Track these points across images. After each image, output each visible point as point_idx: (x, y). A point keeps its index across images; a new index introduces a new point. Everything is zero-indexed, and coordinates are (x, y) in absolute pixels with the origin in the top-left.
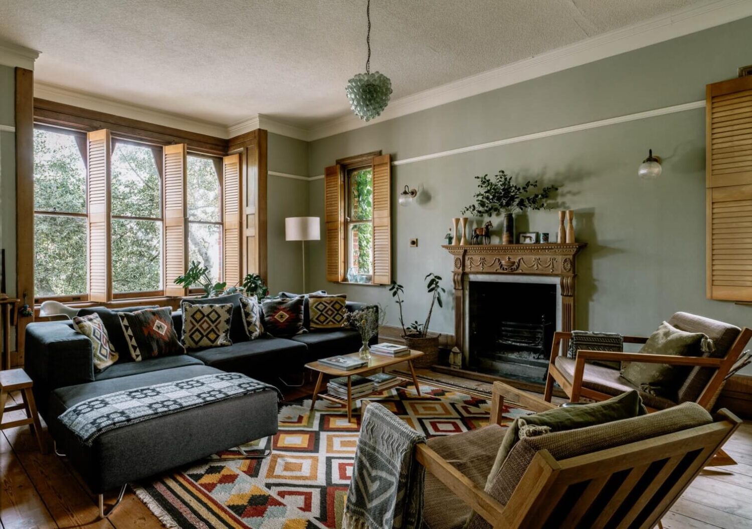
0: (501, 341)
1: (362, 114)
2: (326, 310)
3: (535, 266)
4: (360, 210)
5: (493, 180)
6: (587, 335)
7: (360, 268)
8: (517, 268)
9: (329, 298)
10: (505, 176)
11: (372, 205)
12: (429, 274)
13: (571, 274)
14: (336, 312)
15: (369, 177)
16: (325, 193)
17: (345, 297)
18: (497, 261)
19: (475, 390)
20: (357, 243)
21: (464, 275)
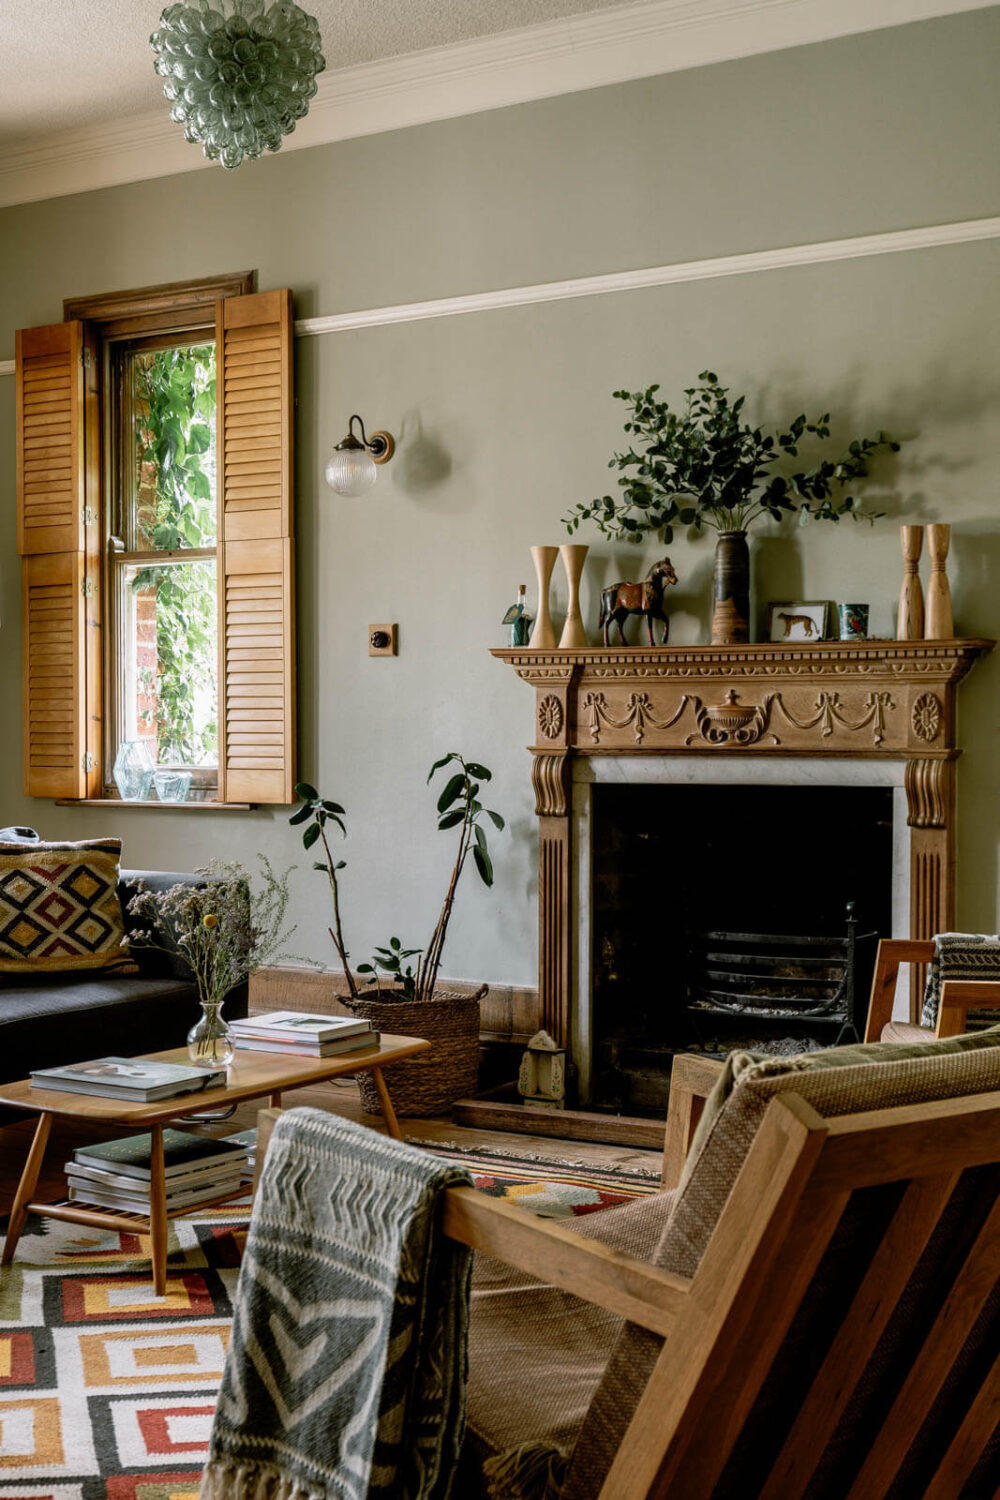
0: (705, 1005)
1: (212, 140)
2: (40, 900)
3: (823, 723)
4: (164, 507)
5: (679, 408)
6: (981, 946)
7: (166, 742)
8: (762, 731)
9: (51, 856)
10: (719, 392)
11: (214, 489)
12: (444, 756)
13: (940, 748)
14: (80, 909)
15: (204, 375)
16: (20, 436)
17: (114, 849)
18: (692, 704)
19: (613, 1173)
20: (152, 645)
21: (574, 758)
